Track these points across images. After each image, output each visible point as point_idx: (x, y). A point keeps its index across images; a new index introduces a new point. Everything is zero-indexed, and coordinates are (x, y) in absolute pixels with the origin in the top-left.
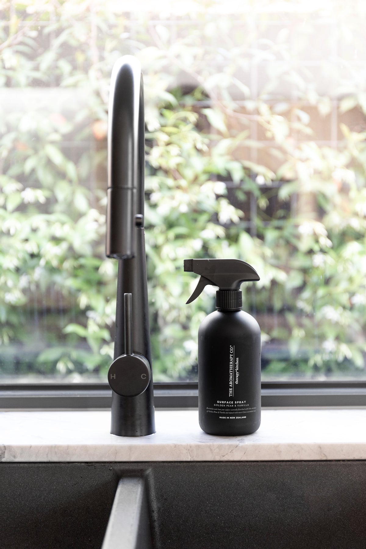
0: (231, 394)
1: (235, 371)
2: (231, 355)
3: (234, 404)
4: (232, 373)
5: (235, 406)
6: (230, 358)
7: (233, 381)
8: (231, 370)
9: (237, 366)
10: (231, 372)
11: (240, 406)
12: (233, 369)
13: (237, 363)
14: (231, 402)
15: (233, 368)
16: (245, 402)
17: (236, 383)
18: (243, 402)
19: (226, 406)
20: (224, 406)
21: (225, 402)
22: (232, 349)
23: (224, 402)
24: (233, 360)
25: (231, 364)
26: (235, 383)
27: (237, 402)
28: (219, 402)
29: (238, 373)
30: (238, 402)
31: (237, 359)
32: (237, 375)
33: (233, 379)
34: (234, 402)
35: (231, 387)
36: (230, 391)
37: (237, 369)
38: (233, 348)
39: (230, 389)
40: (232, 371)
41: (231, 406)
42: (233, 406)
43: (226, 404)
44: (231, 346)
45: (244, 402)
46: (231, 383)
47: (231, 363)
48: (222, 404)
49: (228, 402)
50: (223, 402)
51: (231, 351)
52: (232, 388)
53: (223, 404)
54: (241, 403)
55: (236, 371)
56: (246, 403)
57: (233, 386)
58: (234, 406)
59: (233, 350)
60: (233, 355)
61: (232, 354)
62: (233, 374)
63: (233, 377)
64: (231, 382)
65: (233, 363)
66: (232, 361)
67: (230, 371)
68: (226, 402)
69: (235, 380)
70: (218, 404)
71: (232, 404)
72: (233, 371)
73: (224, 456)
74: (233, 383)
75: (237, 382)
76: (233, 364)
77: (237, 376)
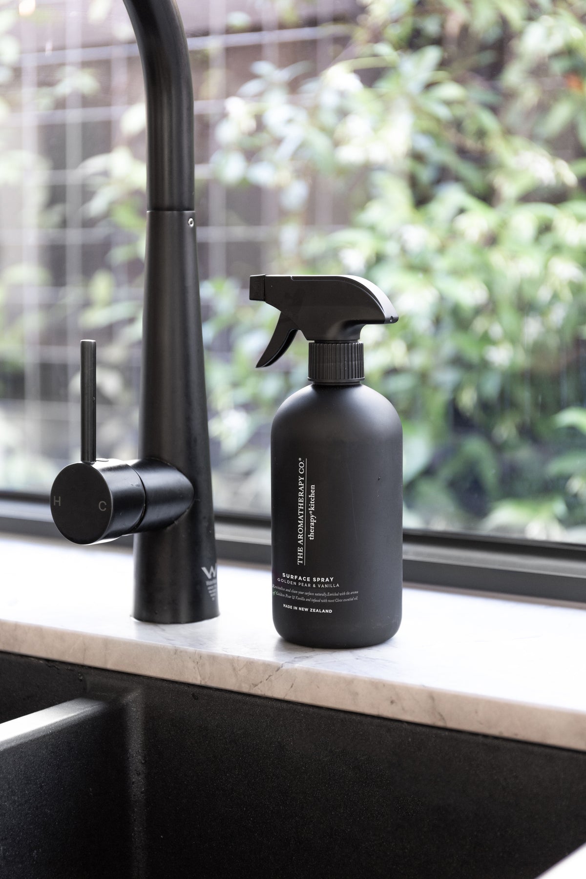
0: (300, 560)
1: (308, 511)
2: (301, 479)
3: (312, 582)
4: (302, 516)
5: (314, 586)
6: (299, 484)
7: (303, 533)
8: (301, 510)
9: (311, 502)
10: (301, 514)
11: (323, 586)
12: (304, 508)
13: (312, 495)
14: (306, 579)
15: (304, 506)
16: (332, 579)
17: (311, 539)
18: (327, 580)
19: (297, 584)
20: (295, 583)
21: (296, 577)
22: (302, 466)
23: (294, 578)
24: (304, 489)
25: (301, 497)
26: (308, 538)
27: (316, 579)
28: (286, 575)
29: (313, 518)
30: (318, 579)
31: (313, 487)
32: (313, 522)
33: (304, 528)
34: (311, 579)
35: (300, 546)
36: (300, 552)
37: (313, 509)
38: (305, 463)
39: (300, 550)
40: (302, 512)
41: (306, 585)
42: (309, 585)
43: (297, 581)
44: (300, 459)
45: (330, 580)
46: (300, 537)
47: (301, 494)
48: (290, 580)
49: (300, 578)
50: (292, 577)
51: (301, 471)
52: (303, 546)
53: (292, 580)
54: (325, 580)
55: (311, 512)
56: (335, 582)
57: (303, 542)
58: (312, 585)
59: (304, 468)
60: (305, 479)
61: (302, 476)
62: (304, 518)
63: (304, 523)
64: (301, 534)
65: (304, 494)
66: (302, 492)
67: (299, 512)
68: (298, 577)
69: (309, 533)
70: (284, 578)
71: (308, 582)
72: (304, 513)
73: (256, 685)
74: (303, 536)
75: (311, 536)
76: (304, 497)
77: (313, 524)
